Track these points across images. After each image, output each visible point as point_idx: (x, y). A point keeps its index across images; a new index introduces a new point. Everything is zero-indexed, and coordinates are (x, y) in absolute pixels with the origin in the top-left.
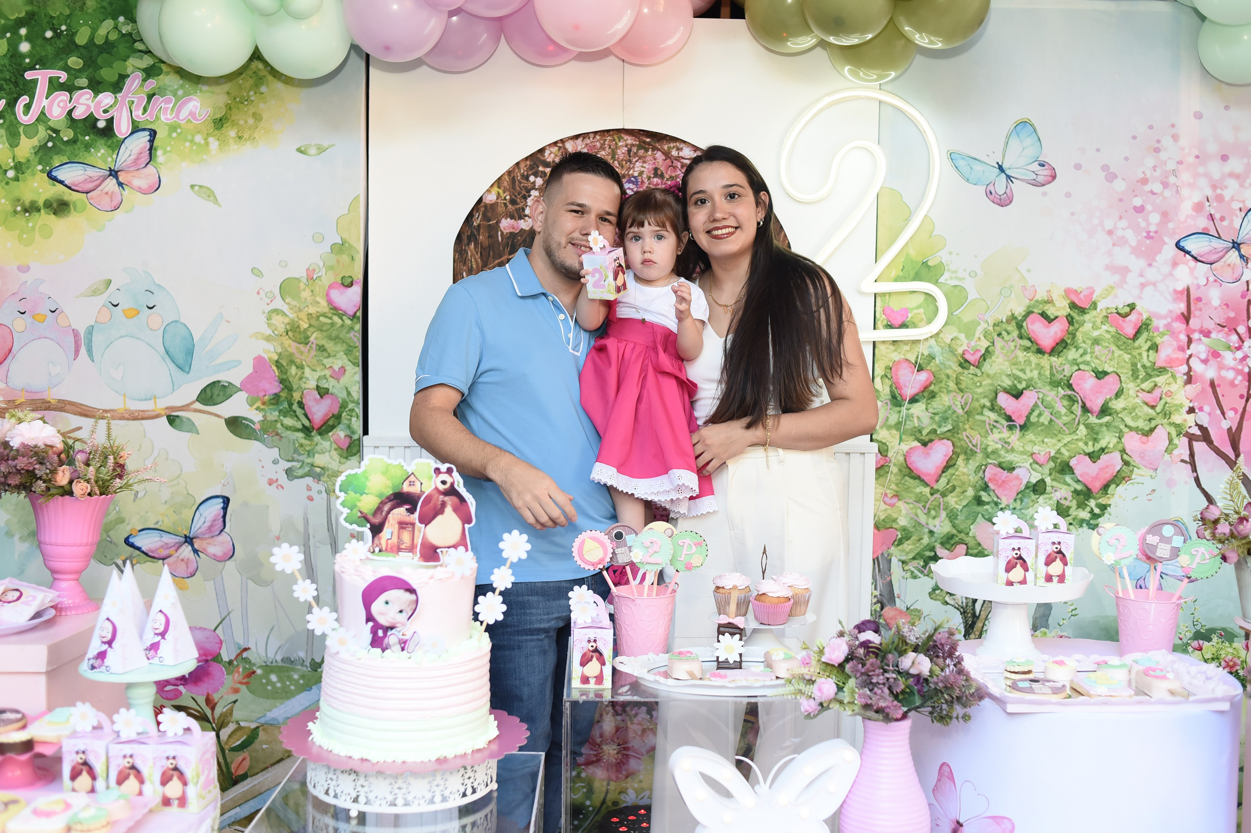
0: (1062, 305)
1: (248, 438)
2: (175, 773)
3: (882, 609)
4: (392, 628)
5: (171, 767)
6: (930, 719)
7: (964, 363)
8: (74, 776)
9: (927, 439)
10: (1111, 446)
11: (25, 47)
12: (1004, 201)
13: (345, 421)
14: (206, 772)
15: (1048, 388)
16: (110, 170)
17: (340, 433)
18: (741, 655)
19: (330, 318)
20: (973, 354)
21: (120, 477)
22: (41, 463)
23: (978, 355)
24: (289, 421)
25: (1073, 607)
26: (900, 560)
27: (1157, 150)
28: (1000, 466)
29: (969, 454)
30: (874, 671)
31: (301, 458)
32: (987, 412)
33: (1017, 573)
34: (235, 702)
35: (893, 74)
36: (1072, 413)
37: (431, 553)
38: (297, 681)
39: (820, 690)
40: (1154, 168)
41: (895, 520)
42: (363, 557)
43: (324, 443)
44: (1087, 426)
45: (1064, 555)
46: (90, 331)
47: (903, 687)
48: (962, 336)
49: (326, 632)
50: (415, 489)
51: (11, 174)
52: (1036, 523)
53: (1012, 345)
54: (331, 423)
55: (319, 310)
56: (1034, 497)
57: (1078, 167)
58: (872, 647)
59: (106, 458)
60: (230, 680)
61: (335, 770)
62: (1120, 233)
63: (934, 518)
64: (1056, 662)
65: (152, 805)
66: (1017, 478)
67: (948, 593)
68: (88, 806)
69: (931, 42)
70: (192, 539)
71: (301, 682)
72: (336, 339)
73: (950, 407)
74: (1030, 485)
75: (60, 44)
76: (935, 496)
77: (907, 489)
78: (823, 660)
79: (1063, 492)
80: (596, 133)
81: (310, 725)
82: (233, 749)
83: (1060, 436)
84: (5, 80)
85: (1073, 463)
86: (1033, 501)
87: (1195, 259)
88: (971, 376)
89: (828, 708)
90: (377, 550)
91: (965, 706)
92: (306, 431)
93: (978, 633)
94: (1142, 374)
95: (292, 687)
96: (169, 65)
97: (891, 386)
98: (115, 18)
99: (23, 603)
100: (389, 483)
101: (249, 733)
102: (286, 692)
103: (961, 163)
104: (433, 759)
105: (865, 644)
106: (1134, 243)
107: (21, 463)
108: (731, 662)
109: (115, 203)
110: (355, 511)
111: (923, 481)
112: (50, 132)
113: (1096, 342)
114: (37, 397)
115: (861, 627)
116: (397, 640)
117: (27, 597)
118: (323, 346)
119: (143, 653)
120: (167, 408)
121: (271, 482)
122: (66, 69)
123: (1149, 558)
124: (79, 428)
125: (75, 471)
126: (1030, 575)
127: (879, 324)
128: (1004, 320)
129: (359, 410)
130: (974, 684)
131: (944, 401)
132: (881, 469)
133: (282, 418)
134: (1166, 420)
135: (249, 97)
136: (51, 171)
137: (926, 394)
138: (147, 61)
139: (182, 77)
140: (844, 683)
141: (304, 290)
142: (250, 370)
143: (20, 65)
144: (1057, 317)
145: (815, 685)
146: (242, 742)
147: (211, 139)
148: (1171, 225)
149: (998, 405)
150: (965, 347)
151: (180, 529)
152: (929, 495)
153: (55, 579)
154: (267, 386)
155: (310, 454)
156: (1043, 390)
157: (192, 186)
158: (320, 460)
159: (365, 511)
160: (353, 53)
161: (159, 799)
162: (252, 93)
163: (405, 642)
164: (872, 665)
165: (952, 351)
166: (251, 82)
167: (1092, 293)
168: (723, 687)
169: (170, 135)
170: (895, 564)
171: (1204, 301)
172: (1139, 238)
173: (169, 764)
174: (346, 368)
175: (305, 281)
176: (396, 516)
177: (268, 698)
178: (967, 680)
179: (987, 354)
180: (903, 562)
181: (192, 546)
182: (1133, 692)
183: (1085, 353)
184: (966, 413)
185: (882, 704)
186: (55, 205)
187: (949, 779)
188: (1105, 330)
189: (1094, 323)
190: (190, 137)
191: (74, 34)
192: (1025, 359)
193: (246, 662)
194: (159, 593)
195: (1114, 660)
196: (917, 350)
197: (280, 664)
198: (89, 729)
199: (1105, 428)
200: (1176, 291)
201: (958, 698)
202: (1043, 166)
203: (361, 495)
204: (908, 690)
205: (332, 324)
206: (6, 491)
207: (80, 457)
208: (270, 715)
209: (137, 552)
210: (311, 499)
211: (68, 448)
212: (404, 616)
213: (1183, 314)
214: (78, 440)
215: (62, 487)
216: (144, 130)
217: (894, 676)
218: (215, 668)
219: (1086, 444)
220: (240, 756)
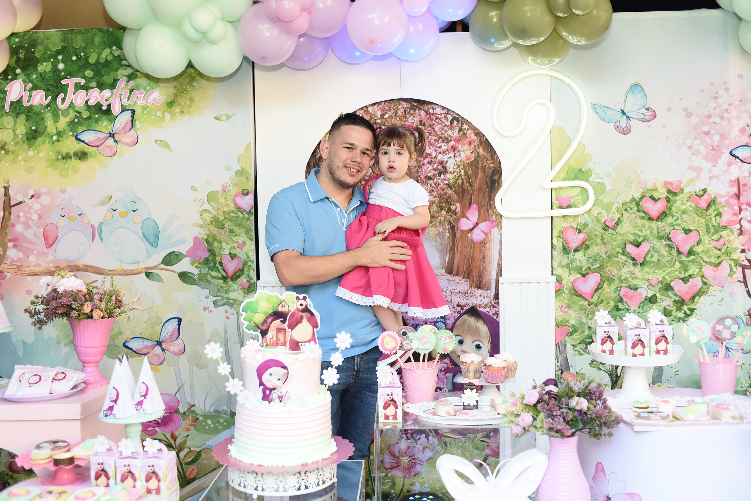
0: (663, 191)
1: (191, 284)
2: (153, 475)
3: (562, 373)
4: (274, 389)
5: (151, 471)
6: (589, 436)
7: (606, 228)
8: (97, 478)
9: (585, 273)
10: (695, 273)
11: (61, 66)
12: (626, 132)
13: (246, 273)
14: (171, 474)
15: (656, 240)
16: (110, 133)
17: (244, 279)
18: (477, 401)
19: (236, 214)
20: (611, 222)
21: (119, 307)
22: (75, 301)
23: (614, 223)
24: (214, 274)
25: (676, 370)
26: (571, 345)
27: (716, 98)
28: (629, 287)
29: (611, 281)
30: (554, 408)
31: (222, 294)
32: (620, 256)
33: (639, 349)
34: (187, 436)
35: (557, 60)
36: (671, 255)
37: (295, 346)
38: (222, 423)
39: (523, 420)
40: (715, 109)
41: (568, 321)
42: (257, 349)
43: (234, 286)
44: (681, 262)
45: (666, 338)
46: (101, 225)
47: (571, 417)
48: (604, 212)
49: (237, 393)
50: (285, 309)
51: (55, 138)
52: (649, 320)
53: (634, 216)
54: (238, 274)
55: (230, 209)
56: (650, 305)
57: (669, 110)
58: (553, 394)
59: (111, 297)
60: (184, 424)
61: (244, 472)
62: (696, 147)
63: (591, 319)
64: (664, 401)
65: (141, 493)
66: (640, 294)
67: (601, 363)
68: (105, 494)
69: (579, 41)
70: (161, 343)
71: (225, 424)
72: (240, 225)
73: (598, 254)
74: (648, 298)
75: (80, 63)
76: (591, 306)
77: (575, 303)
78: (524, 402)
79: (667, 301)
80: (385, 101)
81: (229, 446)
82: (187, 464)
83: (664, 268)
84: (51, 85)
85: (673, 284)
86: (650, 307)
87: (742, 161)
88: (610, 235)
89: (528, 431)
90: (265, 345)
91: (609, 428)
92: (224, 279)
93: (619, 387)
94: (712, 230)
95: (220, 427)
96: (142, 73)
97: (563, 242)
98: (111, 47)
99: (67, 380)
100: (271, 306)
101: (196, 454)
102: (217, 430)
103: (599, 110)
104: (300, 464)
105: (549, 393)
106: (704, 153)
107: (64, 301)
108: (472, 405)
109: (113, 152)
110: (252, 323)
111: (584, 297)
112: (76, 113)
113: (684, 212)
114: (71, 264)
115: (547, 383)
116: (277, 396)
117: (69, 377)
118: (232, 230)
119: (134, 407)
120: (145, 268)
121: (205, 309)
122: (84, 77)
123: (718, 339)
124: (96, 281)
125: (94, 305)
126: (646, 350)
127: (554, 206)
128: (628, 201)
129: (254, 266)
130: (614, 415)
131: (594, 250)
132: (558, 291)
133: (210, 272)
134: (728, 257)
135: (187, 89)
136: (77, 136)
137: (583, 246)
138: (129, 71)
139: (149, 79)
140: (537, 416)
141: (221, 198)
142: (191, 245)
143: (58, 76)
144: (660, 199)
145: (520, 417)
146: (192, 460)
147: (166, 114)
148: (726, 142)
149: (626, 252)
150: (606, 218)
151: (154, 337)
152: (587, 306)
153: (84, 366)
154: (201, 254)
155: (227, 292)
156: (653, 242)
157: (156, 141)
158: (232, 295)
159: (257, 322)
160: (244, 62)
161: (145, 490)
162: (188, 86)
163: (282, 397)
164: (553, 404)
165: (598, 220)
166: (187, 80)
167: (681, 184)
168: (467, 420)
169: (143, 112)
170: (569, 347)
171: (748, 186)
172: (708, 150)
173: (150, 470)
174: (246, 242)
175: (221, 193)
176: (275, 325)
177: (206, 433)
178: (609, 412)
179: (619, 222)
180: (574, 346)
181: (161, 346)
182: (710, 418)
183: (677, 219)
184: (608, 257)
185: (559, 427)
186: (80, 154)
187: (602, 471)
188: (689, 205)
189: (682, 201)
190: (154, 113)
191: (88, 58)
192: (642, 224)
193: (193, 413)
194: (142, 372)
195: (699, 399)
196: (578, 220)
197: (213, 414)
198: (105, 450)
199: (691, 263)
200: (731, 181)
201: (605, 423)
202: (648, 110)
203: (255, 313)
204: (574, 419)
205: (237, 217)
206: (56, 317)
207: (97, 297)
208: (208, 443)
209: (130, 351)
210: (228, 318)
211: (90, 292)
212: (281, 382)
213: (735, 194)
214: (95, 287)
215: (87, 314)
216: (128, 110)
217: (566, 411)
218: (176, 417)
219: (680, 273)
220: (191, 468)
